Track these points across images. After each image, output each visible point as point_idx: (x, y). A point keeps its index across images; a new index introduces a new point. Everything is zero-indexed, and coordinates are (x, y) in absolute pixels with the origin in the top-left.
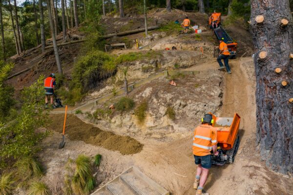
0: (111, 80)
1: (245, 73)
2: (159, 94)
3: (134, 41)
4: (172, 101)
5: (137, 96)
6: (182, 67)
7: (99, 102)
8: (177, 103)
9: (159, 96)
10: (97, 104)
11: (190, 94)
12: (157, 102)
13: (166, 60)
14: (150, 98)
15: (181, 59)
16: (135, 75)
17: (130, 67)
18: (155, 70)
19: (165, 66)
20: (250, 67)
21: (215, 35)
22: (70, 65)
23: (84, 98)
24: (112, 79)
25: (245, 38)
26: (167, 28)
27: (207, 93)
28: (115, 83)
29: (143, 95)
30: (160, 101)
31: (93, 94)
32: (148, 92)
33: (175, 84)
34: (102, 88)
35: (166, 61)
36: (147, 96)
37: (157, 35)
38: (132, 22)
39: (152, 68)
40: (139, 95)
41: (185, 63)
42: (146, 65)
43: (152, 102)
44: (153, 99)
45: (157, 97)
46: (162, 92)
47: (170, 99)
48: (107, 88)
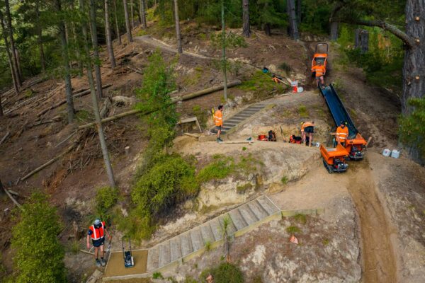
0: (192, 204)
1: (384, 204)
2: (277, 261)
3: (209, 112)
4: (297, 275)
5: (244, 261)
6: (290, 181)
7: (186, 261)
8: (304, 278)
9: (278, 265)
10: (183, 264)
11: (320, 261)
12: (274, 275)
13: (270, 172)
14: (265, 267)
15: (290, 168)
16: (227, 198)
17: (220, 187)
18: (255, 190)
19: (269, 182)
20: (391, 195)
21: (325, 105)
22: (120, 160)
23: (153, 232)
24: (193, 201)
25: (365, 102)
26: (253, 85)
27: (341, 257)
28: (199, 210)
29: (254, 260)
30: (279, 274)
31: (166, 227)
32: (259, 254)
33: (296, 241)
34: (180, 217)
35: (270, 175)
36: (259, 262)
37: (241, 98)
38: (199, 71)
39: (251, 186)
40: (247, 259)
41: (295, 173)
42: (242, 184)
43: (268, 274)
44: (269, 271)
45: (275, 266)
46: (281, 257)
47: (294, 272)
48: (188, 217)
